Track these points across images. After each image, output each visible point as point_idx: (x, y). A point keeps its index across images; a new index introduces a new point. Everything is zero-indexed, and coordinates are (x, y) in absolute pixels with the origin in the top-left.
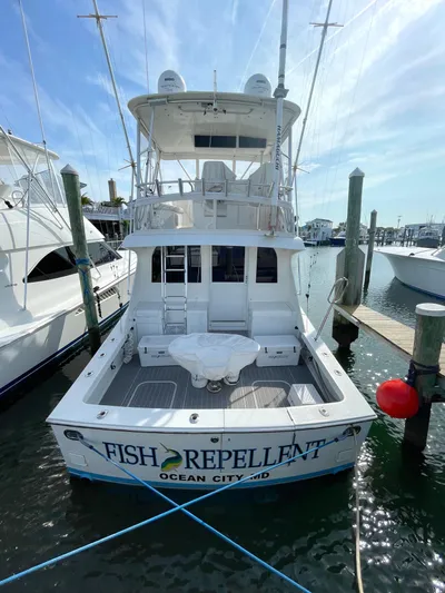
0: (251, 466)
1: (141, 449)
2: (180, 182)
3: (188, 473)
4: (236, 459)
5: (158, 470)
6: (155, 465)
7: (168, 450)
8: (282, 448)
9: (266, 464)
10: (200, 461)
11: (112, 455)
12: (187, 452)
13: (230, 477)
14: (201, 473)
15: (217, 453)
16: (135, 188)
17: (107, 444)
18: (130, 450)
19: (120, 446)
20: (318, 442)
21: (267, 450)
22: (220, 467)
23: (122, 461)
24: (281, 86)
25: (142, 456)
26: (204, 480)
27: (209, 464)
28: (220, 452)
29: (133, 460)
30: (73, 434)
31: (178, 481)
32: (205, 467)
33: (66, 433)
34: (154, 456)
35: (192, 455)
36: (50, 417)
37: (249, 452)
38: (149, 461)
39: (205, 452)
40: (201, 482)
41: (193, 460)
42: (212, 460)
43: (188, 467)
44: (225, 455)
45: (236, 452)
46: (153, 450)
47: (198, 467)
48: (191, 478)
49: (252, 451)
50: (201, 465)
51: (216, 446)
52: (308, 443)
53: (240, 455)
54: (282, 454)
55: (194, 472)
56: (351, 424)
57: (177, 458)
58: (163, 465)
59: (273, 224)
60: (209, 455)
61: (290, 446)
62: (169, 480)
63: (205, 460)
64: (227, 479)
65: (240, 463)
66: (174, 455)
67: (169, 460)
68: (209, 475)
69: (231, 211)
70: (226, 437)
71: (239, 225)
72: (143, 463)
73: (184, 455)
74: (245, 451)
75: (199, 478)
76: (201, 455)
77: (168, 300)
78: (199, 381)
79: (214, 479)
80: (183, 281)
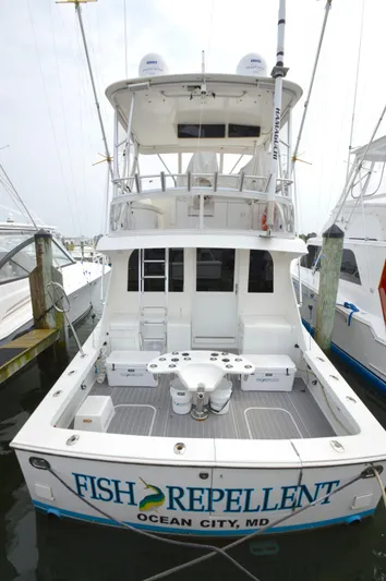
0: (247, 510)
1: (116, 483)
2: (163, 176)
3: (170, 515)
4: (229, 500)
5: (136, 510)
6: (132, 503)
7: (148, 486)
8: (285, 489)
9: (265, 509)
10: (185, 501)
11: (82, 489)
12: (171, 489)
13: (222, 522)
14: (187, 515)
15: (206, 492)
16: (111, 184)
17: (77, 476)
18: (104, 484)
19: (92, 479)
20: (331, 484)
21: (267, 491)
22: (210, 509)
23: (94, 497)
24: (280, 64)
25: (118, 491)
26: (189, 523)
27: (197, 505)
28: (211, 491)
29: (106, 495)
30: (40, 461)
31: (159, 524)
32: (192, 509)
33: (31, 460)
34: (131, 492)
35: (176, 493)
36: (14, 441)
37: (244, 493)
38: (125, 498)
39: (192, 490)
40: (186, 527)
41: (177, 499)
42: (200, 500)
43: (171, 507)
44: (216, 495)
45: (230, 491)
46: (131, 484)
47: (183, 508)
48: (174, 521)
49: (249, 491)
50: (187, 506)
51: (205, 484)
52: (318, 485)
53: (235, 495)
54: (285, 498)
55: (179, 514)
56: (371, 463)
57: (159, 497)
58: (142, 503)
59: (270, 221)
60: (197, 494)
61: (295, 487)
62: (148, 522)
63: (192, 500)
64: (218, 524)
65: (234, 506)
66: (154, 492)
67: (148, 499)
68: (196, 518)
69: (219, 206)
70: (217, 473)
71: (228, 225)
72: (118, 501)
73: (166, 493)
74: (240, 491)
75: (183, 521)
76: (187, 493)
77: (147, 311)
78: (181, 406)
79: (202, 523)
80: (163, 290)
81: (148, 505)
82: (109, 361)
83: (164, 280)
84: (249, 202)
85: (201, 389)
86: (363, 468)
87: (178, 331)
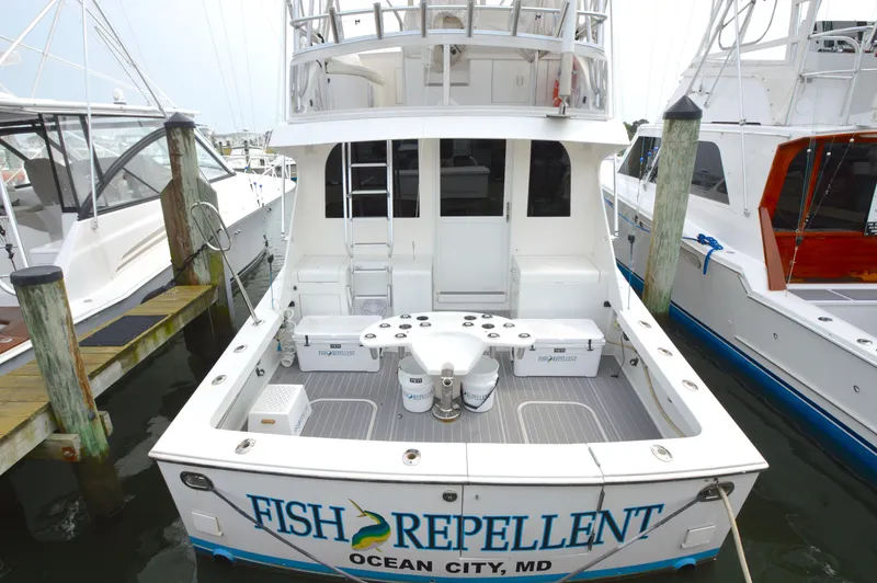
0: (517, 547)
1: (316, 508)
2: (378, 11)
3: (400, 555)
4: (490, 533)
5: (347, 548)
6: (341, 537)
7: (365, 513)
8: (578, 517)
9: (545, 546)
10: (422, 534)
11: (264, 518)
12: (399, 517)
13: (479, 566)
14: (426, 556)
15: (454, 522)
16: (291, 29)
17: (255, 499)
18: (296, 510)
19: (278, 503)
20: (649, 509)
21: (549, 519)
22: (460, 547)
23: (283, 529)
25: (318, 522)
26: (429, 568)
27: (440, 540)
28: (461, 519)
29: (301, 527)
30: (197, 478)
31: (383, 569)
32: (432, 545)
33: (184, 476)
34: (339, 522)
35: (408, 523)
36: (154, 449)
37: (513, 523)
38: (330, 531)
39: (431, 519)
40: (424, 572)
41: (409, 532)
42: (445, 533)
43: (401, 544)
44: (469, 526)
45: (491, 520)
46: (338, 511)
47: (418, 545)
48: (406, 563)
49: (520, 520)
50: (425, 542)
51: (452, 509)
52: (629, 511)
53: (498, 526)
54: (576, 529)
55: (414, 554)
56: (715, 477)
58: (356, 539)
59: (566, 89)
60: (440, 524)
61: (593, 514)
62: (366, 566)
63: (432, 532)
64: (472, 569)
65: (497, 542)
66: (375, 522)
67: (365, 532)
68: (440, 560)
69: (479, 68)
70: (470, 492)
71: (494, 99)
72: (320, 535)
73: (392, 522)
74: (507, 519)
75: (420, 564)
76: (424, 523)
77: (357, 251)
78: (416, 399)
79: (448, 567)
80: (385, 214)
81: (366, 541)
82: (299, 332)
83: (385, 197)
84: (529, 56)
85: (447, 372)
86: (702, 485)
87: (410, 281)
